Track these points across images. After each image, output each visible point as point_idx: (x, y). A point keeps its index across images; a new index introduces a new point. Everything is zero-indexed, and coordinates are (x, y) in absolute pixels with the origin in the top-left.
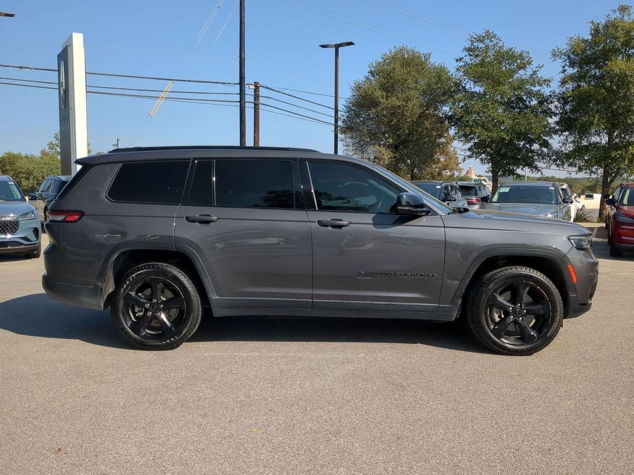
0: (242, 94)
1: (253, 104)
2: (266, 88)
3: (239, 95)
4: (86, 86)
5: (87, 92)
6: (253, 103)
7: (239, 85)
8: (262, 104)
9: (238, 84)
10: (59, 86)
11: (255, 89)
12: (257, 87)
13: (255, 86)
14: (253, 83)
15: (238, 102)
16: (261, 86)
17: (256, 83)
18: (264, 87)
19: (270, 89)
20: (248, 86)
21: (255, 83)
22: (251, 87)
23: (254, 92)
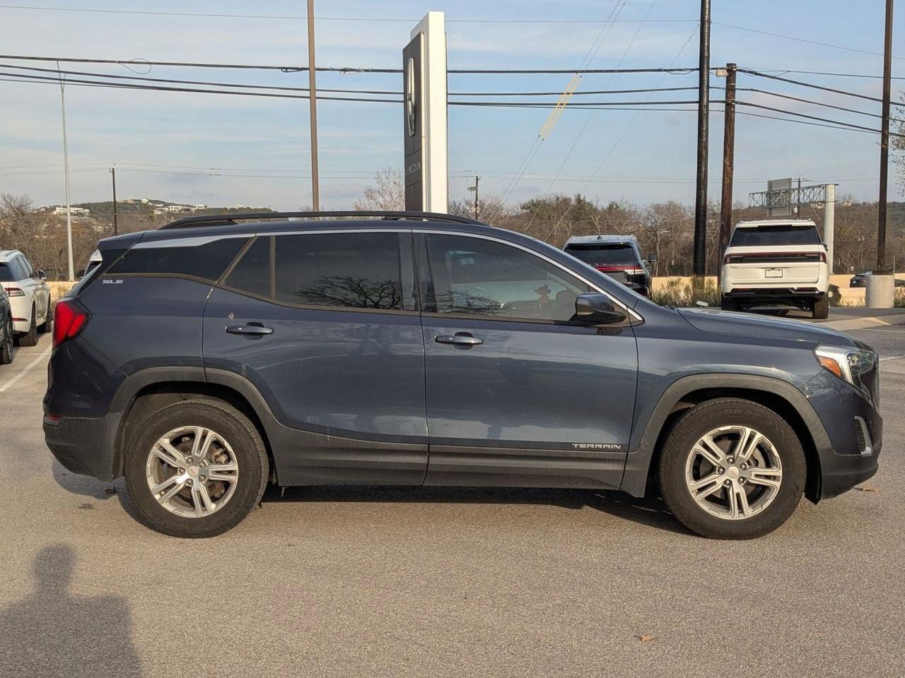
0: (703, 87)
2: (749, 72)
3: (698, 90)
4: (447, 94)
5: (448, 103)
6: (722, 102)
7: (698, 72)
9: (697, 69)
10: (405, 97)
11: (727, 77)
12: (731, 71)
13: (728, 71)
14: (725, 66)
15: (697, 102)
16: (740, 70)
17: (732, 64)
18: (744, 71)
20: (715, 71)
21: (728, 65)
22: (721, 73)
23: (727, 83)
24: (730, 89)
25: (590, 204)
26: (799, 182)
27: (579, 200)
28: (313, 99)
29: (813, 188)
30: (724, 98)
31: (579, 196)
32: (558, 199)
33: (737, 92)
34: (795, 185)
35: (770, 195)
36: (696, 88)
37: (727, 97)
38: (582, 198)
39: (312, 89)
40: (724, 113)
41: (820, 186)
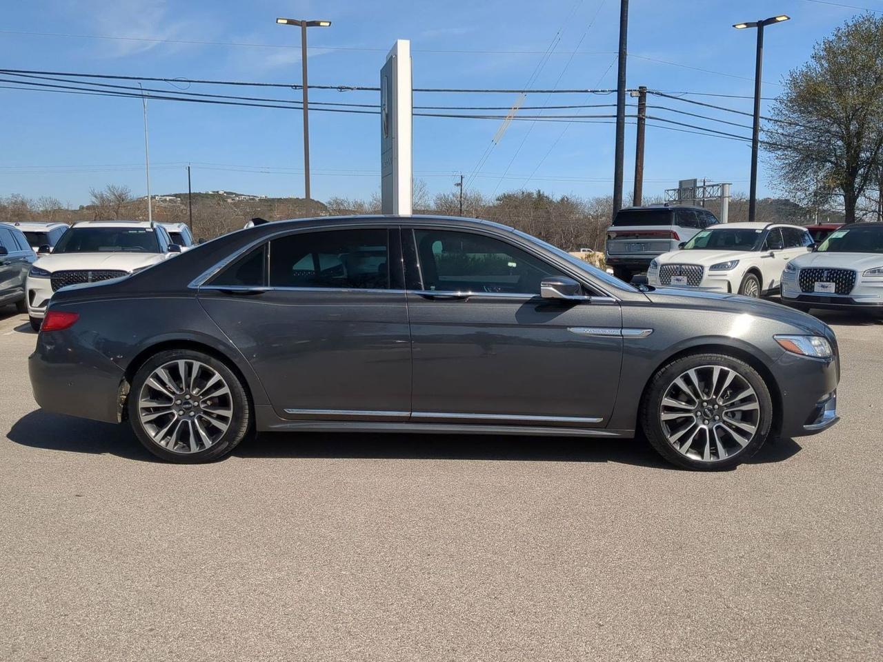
0: (621, 105)
1: (637, 118)
2: (656, 93)
8: (651, 118)
9: (616, 91)
11: (639, 97)
12: (642, 93)
13: (640, 92)
14: (638, 89)
16: (649, 92)
18: (652, 93)
19: (662, 95)
20: (629, 92)
21: (640, 88)
22: (634, 94)
23: (639, 102)
24: (642, 107)
26: (704, 182)
28: (306, 110)
29: (713, 186)
30: (636, 114)
33: (647, 109)
34: (699, 184)
35: (681, 191)
36: (615, 105)
37: (639, 113)
39: (305, 102)
40: (637, 125)
41: (718, 185)
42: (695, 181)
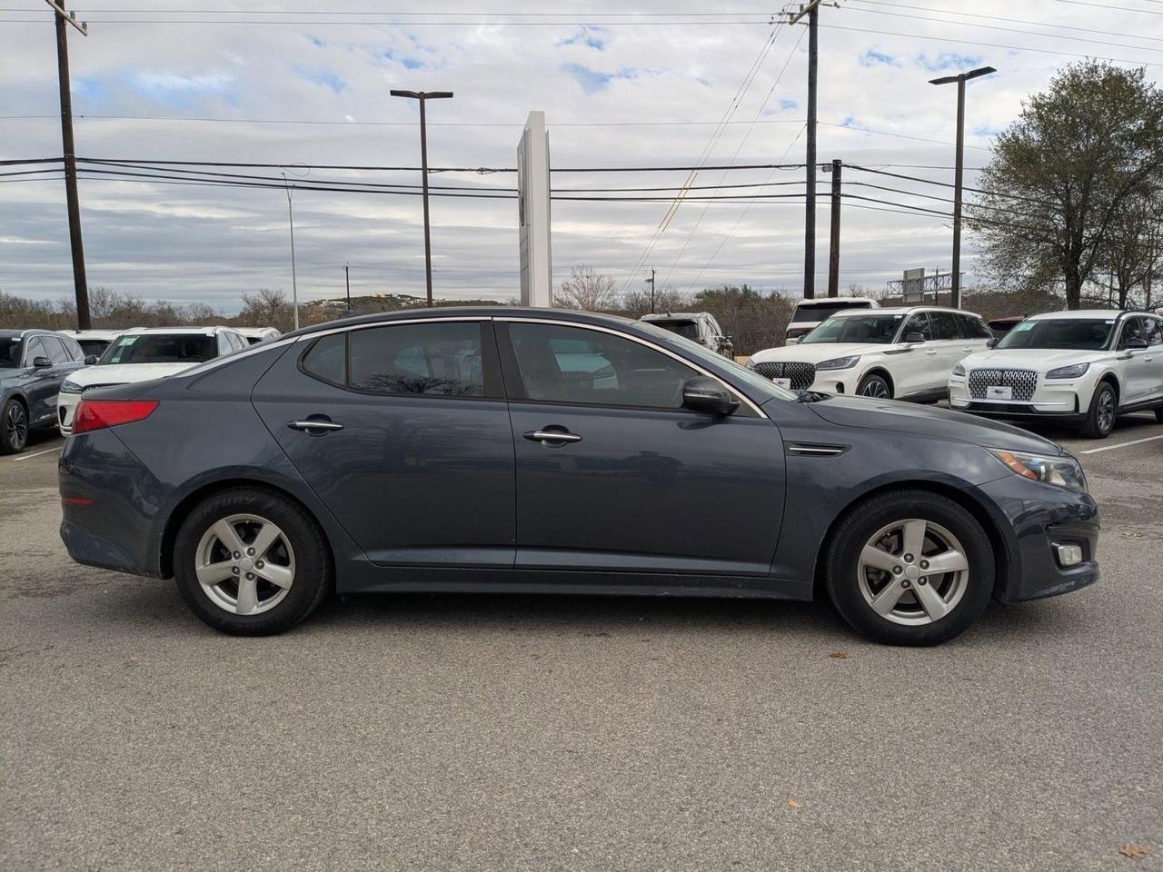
0: (811, 181)
1: (831, 197)
3: (805, 185)
6: (829, 195)
7: (805, 168)
11: (833, 172)
12: (836, 166)
13: (834, 166)
14: (831, 162)
17: (837, 160)
20: (821, 167)
21: (833, 161)
22: (828, 168)
23: (833, 178)
24: (836, 183)
25: (755, 294)
27: (745, 290)
29: (943, 276)
30: (830, 192)
31: (745, 286)
32: (726, 289)
34: (926, 274)
35: (906, 282)
37: (833, 190)
38: (748, 288)
40: (831, 205)
42: (922, 271)
